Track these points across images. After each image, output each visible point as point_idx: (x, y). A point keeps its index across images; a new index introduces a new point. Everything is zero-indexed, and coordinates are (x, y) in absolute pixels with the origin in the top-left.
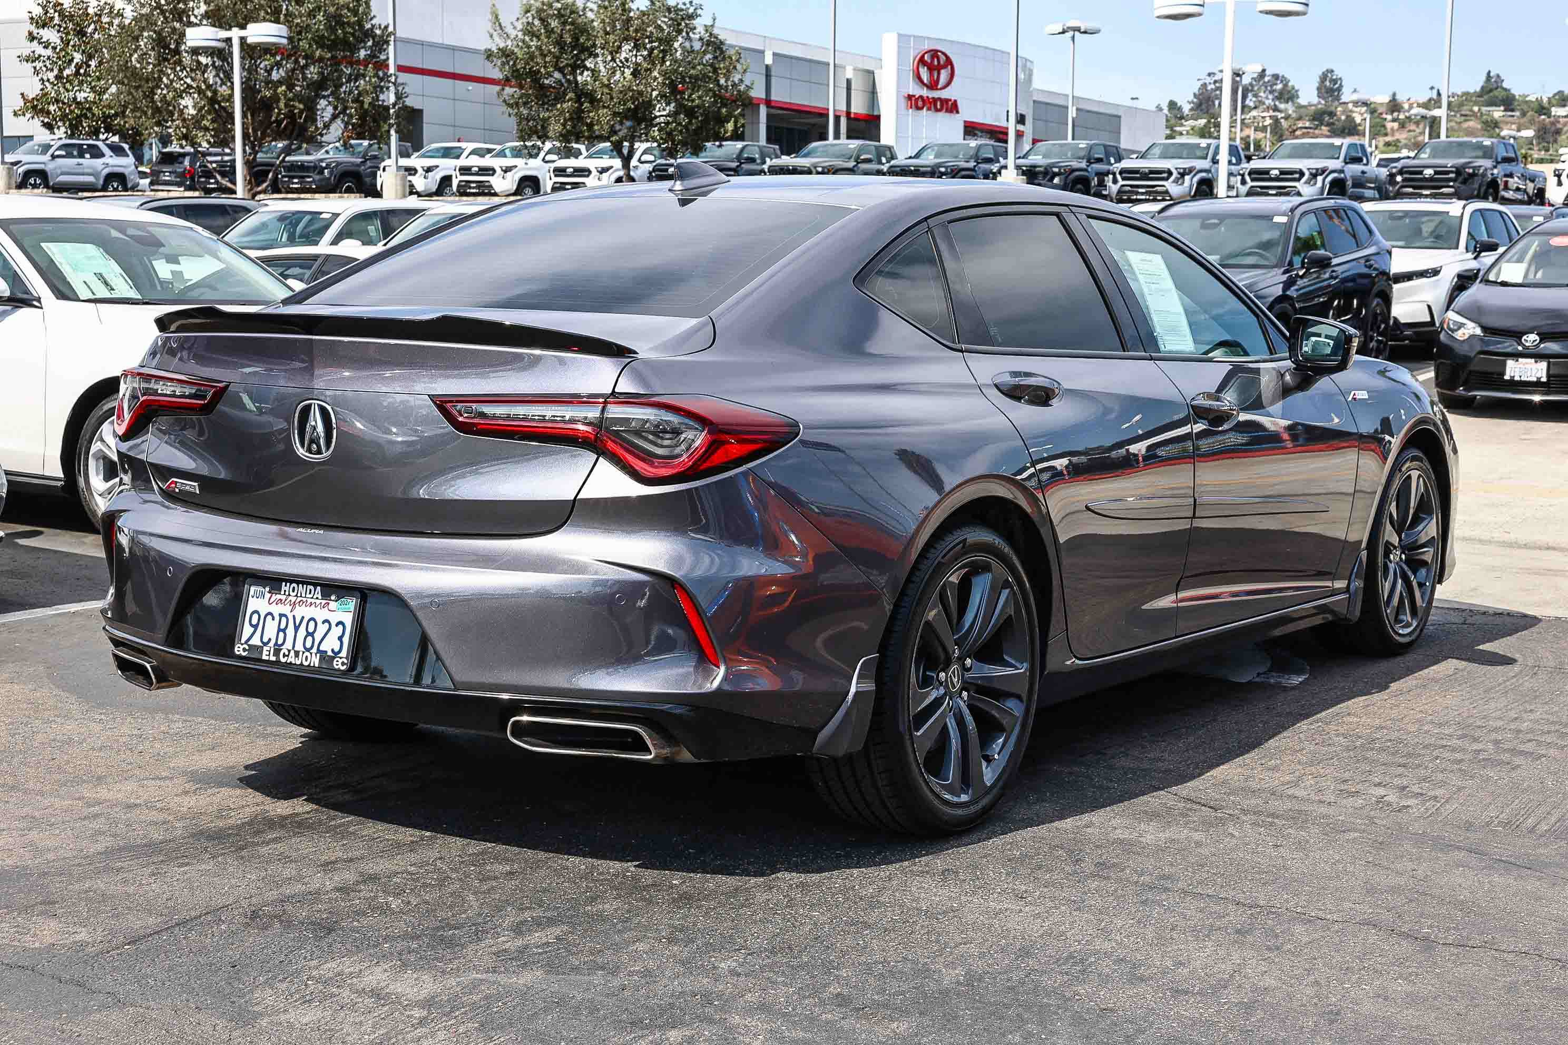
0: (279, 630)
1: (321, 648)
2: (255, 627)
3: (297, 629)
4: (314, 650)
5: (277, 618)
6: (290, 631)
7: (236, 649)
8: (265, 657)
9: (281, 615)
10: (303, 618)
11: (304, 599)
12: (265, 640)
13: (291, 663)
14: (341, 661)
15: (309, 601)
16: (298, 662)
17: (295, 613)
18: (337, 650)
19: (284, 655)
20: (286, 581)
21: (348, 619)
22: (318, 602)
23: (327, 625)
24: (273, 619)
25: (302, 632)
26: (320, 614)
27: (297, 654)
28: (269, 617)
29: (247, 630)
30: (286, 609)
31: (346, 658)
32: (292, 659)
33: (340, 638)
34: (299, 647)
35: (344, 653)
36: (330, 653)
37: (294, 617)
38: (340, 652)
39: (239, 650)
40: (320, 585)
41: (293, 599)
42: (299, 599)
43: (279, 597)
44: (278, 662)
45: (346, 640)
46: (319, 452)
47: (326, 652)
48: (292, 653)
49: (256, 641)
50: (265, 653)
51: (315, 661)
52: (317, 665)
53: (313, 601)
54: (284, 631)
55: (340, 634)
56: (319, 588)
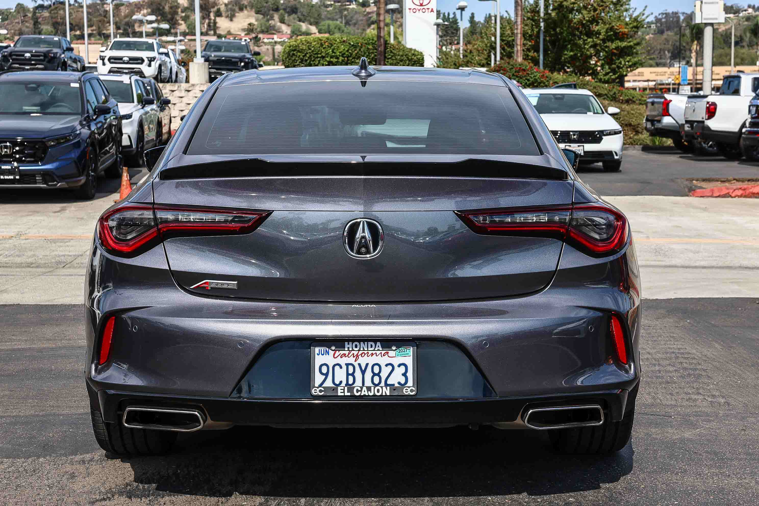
0: (348, 374)
1: (389, 382)
2: (326, 375)
3: (363, 372)
4: (383, 384)
5: (344, 367)
6: (358, 374)
7: (313, 391)
8: (339, 394)
9: (347, 365)
10: (367, 365)
11: (366, 352)
12: (337, 382)
13: (365, 395)
14: (409, 389)
15: (370, 352)
16: (371, 394)
17: (358, 362)
18: (403, 382)
19: (358, 391)
20: (348, 341)
21: (409, 361)
22: (378, 352)
23: (390, 368)
24: (341, 367)
25: (369, 374)
26: (384, 361)
27: (369, 389)
28: (337, 368)
29: (318, 379)
30: (351, 360)
31: (413, 386)
32: (365, 392)
33: (405, 375)
34: (368, 383)
35: (410, 383)
36: (397, 385)
37: (359, 365)
38: (406, 382)
39: (315, 392)
40: (378, 340)
41: (355, 353)
42: (360, 352)
43: (342, 352)
44: (353, 396)
45: (410, 374)
46: (368, 252)
47: (394, 385)
48: (364, 388)
49: (329, 383)
50: (339, 391)
51: (387, 391)
52: (388, 394)
53: (374, 352)
54: (353, 375)
55: (403, 371)
56: (378, 344)
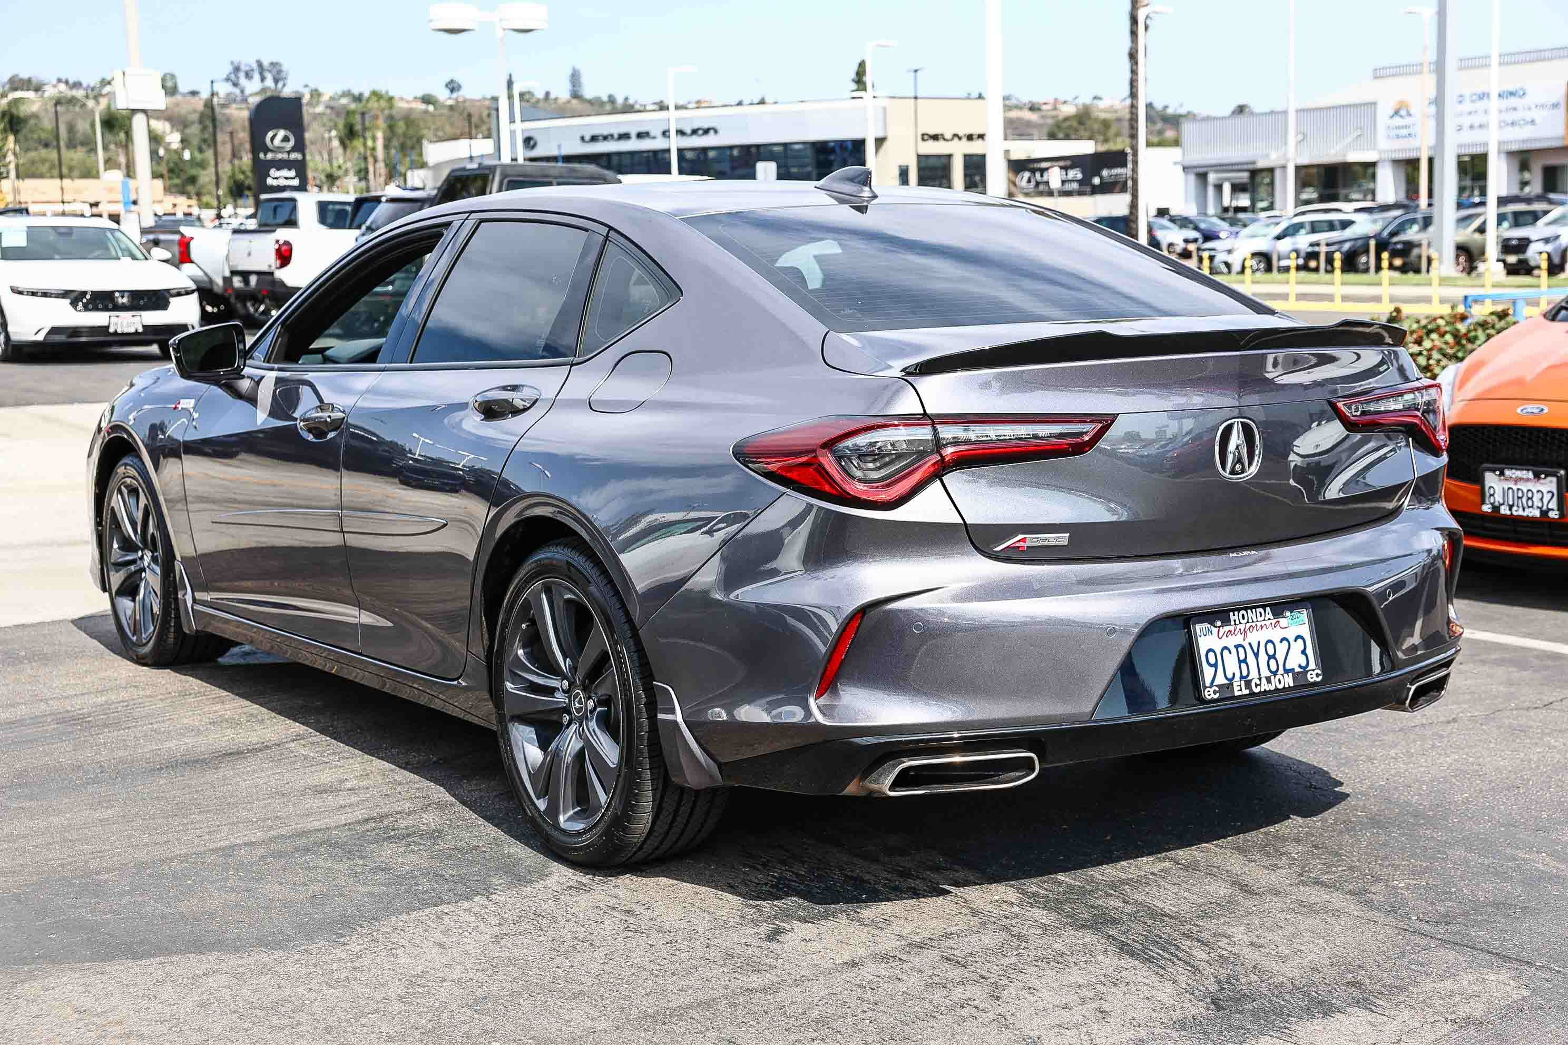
0: (1240, 662)
1: (1288, 667)
2: (1215, 666)
3: (1256, 655)
4: (1281, 671)
5: (1234, 650)
6: (1251, 659)
7: (1206, 694)
8: (1237, 693)
9: (1237, 647)
10: (1259, 642)
11: (1253, 624)
12: (1230, 676)
13: (1265, 691)
14: (1314, 673)
15: (1258, 624)
16: (1272, 688)
17: (1248, 640)
18: (1304, 664)
19: (1256, 685)
21: (1305, 631)
22: (1269, 623)
23: (1285, 643)
24: (1230, 653)
25: (1263, 657)
26: (1274, 634)
27: (1268, 680)
28: (1226, 652)
29: (1208, 673)
30: (1238, 639)
31: (1317, 669)
32: (1265, 686)
33: (1303, 652)
34: (1265, 673)
35: (1312, 665)
36: (1297, 670)
37: (1250, 644)
38: (1308, 665)
39: (1208, 694)
40: (1267, 605)
41: (1243, 627)
42: (1248, 625)
43: (1227, 629)
44: (1253, 694)
45: (1310, 652)
47: (1294, 670)
48: (1264, 681)
49: (1220, 680)
50: (1236, 688)
51: (1289, 681)
52: (1292, 685)
53: (1264, 623)
54: (1245, 661)
55: (1302, 648)
56: (1267, 609)
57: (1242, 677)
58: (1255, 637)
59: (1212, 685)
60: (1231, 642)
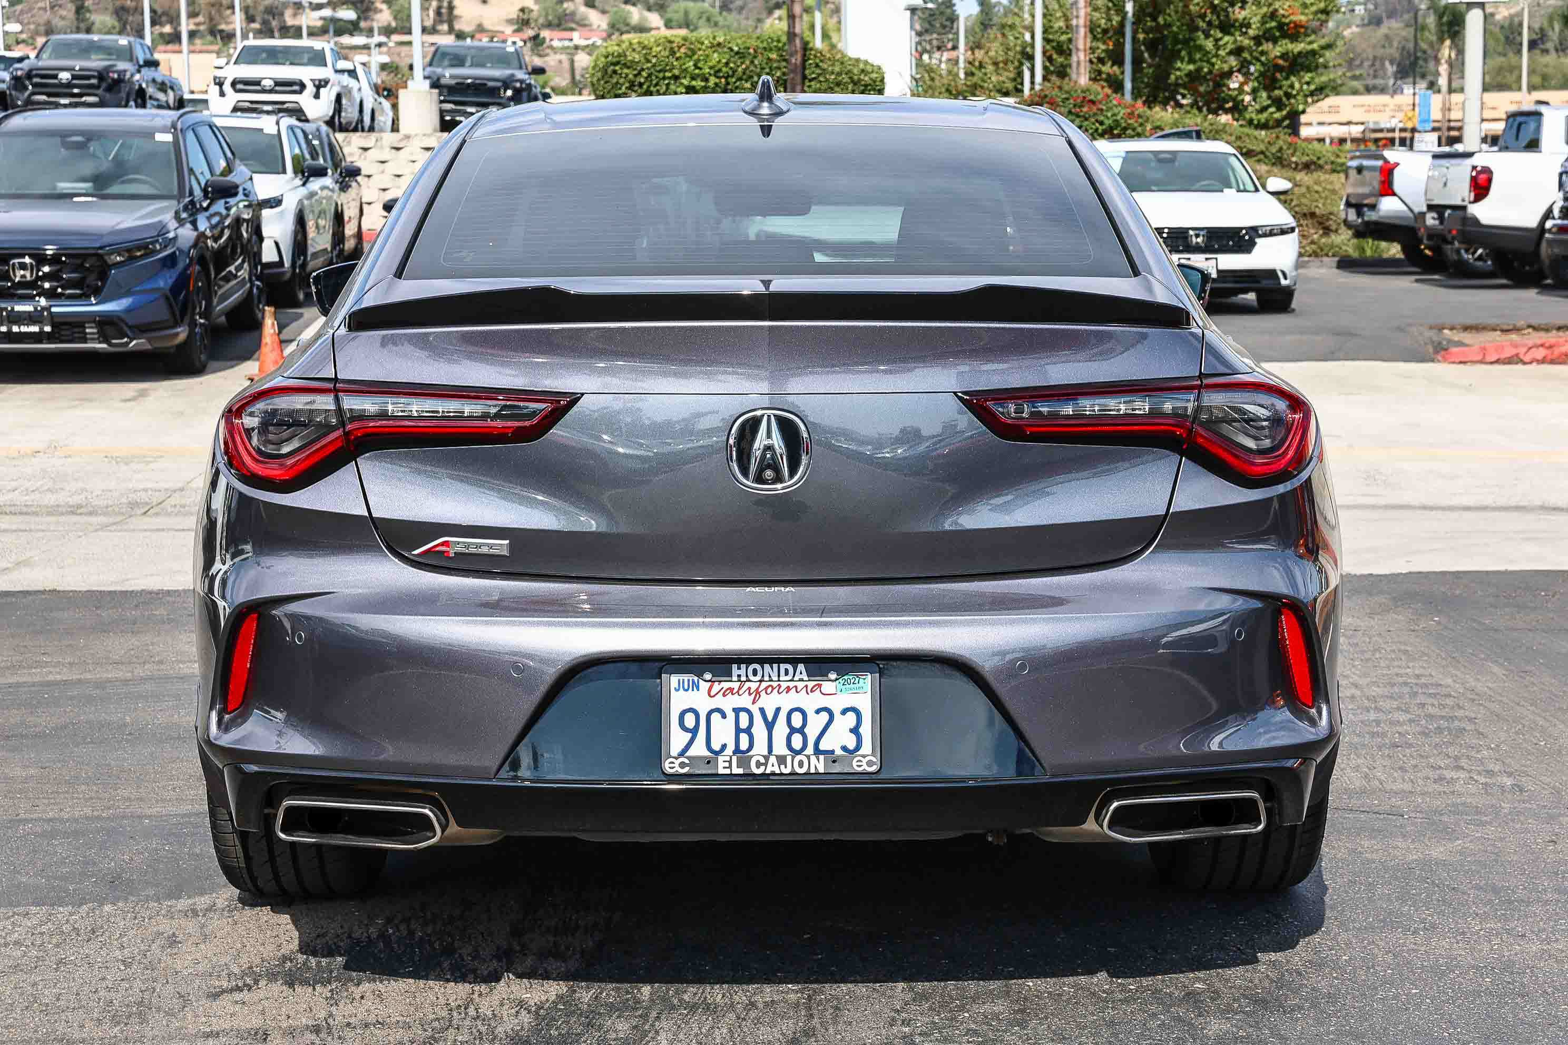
0: (738, 730)
2: (694, 731)
3: (770, 726)
4: (810, 750)
5: (731, 716)
6: (760, 730)
7: (667, 765)
8: (721, 771)
10: (778, 710)
11: (775, 684)
12: (716, 746)
13: (773, 774)
15: (784, 685)
16: (787, 771)
17: (760, 704)
18: (851, 745)
19: (758, 765)
20: (739, 662)
21: (864, 702)
22: (801, 685)
23: (825, 716)
24: (724, 716)
25: (781, 730)
26: (809, 703)
27: (782, 760)
28: (716, 717)
29: (677, 739)
30: (744, 701)
31: (873, 754)
32: (773, 767)
33: (855, 731)
34: (780, 748)
35: (867, 748)
36: (839, 752)
37: (762, 711)
38: (859, 746)
39: (671, 766)
40: (801, 660)
41: (754, 686)
42: (764, 685)
43: (726, 685)
44: (750, 776)
45: (866, 730)
47: (832, 752)
48: (773, 759)
49: (700, 749)
50: (721, 764)
51: (819, 765)
52: (821, 770)
53: (791, 684)
54: (748, 731)
55: (853, 723)
56: (801, 667)
57: (737, 750)
58: (770, 702)
59: (682, 754)
60: (728, 704)
